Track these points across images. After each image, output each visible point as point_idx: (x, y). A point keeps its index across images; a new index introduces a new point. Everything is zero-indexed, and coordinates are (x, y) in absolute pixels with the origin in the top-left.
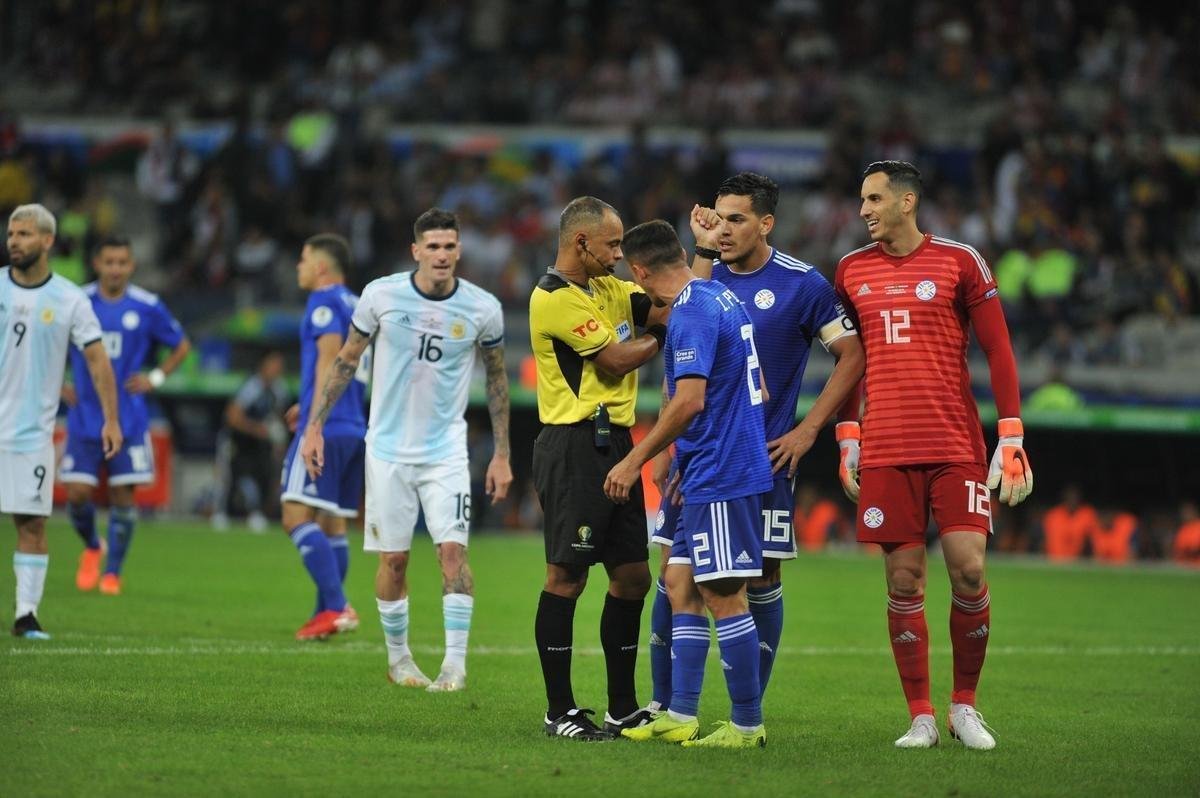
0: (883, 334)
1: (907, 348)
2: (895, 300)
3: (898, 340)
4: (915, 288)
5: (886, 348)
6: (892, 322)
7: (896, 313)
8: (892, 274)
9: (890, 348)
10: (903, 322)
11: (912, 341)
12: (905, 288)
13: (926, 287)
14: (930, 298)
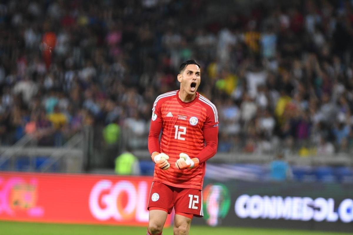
0: (174, 134)
1: (183, 143)
2: (181, 122)
3: (180, 138)
4: (189, 119)
5: (173, 140)
6: (178, 131)
7: (181, 127)
8: (181, 110)
9: (175, 141)
10: (183, 131)
11: (186, 140)
12: (186, 118)
13: (194, 120)
14: (195, 125)
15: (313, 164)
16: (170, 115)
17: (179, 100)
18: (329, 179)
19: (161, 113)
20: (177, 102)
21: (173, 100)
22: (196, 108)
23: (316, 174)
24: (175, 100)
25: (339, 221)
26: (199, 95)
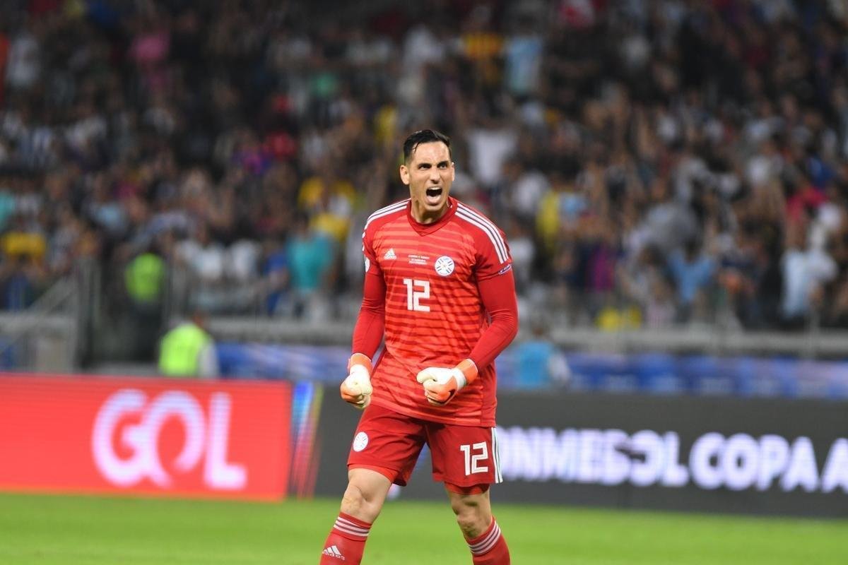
0: (405, 300)
1: (427, 317)
2: (417, 270)
3: (418, 307)
4: (435, 261)
6: (414, 291)
7: (418, 283)
8: (416, 243)
9: (410, 314)
10: (423, 292)
11: (432, 311)
12: (426, 260)
13: (446, 262)
14: (448, 274)
15: (630, 350)
16: (390, 255)
17: (411, 219)
18: (667, 386)
19: (374, 253)
20: (408, 225)
21: (400, 222)
22: (451, 236)
23: (637, 372)
24: (404, 221)
25: (692, 485)
26: (456, 204)
